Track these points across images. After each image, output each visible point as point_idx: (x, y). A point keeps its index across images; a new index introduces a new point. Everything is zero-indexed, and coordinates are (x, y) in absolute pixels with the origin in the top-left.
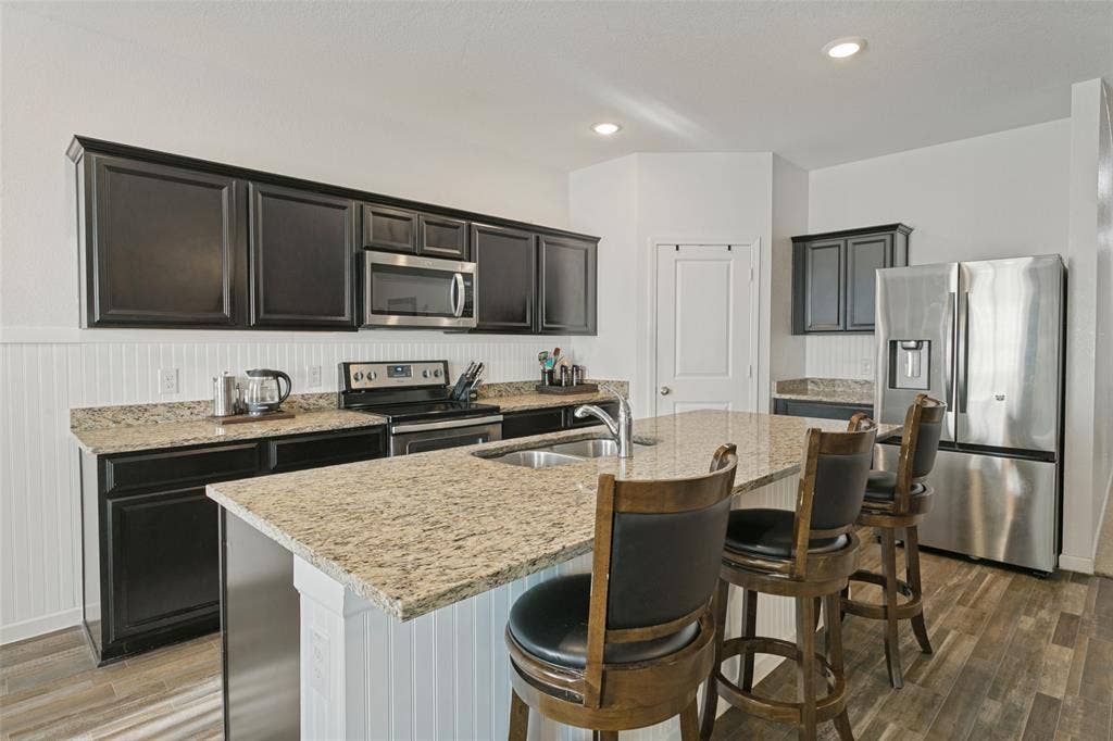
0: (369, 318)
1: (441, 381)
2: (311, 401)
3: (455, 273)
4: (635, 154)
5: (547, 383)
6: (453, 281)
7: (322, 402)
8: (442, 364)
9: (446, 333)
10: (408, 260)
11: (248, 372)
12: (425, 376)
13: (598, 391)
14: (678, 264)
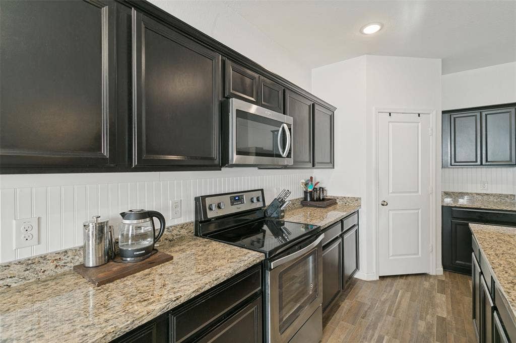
0: (234, 158)
1: (260, 205)
2: (175, 232)
3: (283, 123)
4: (365, 55)
5: (309, 199)
6: (281, 130)
7: (183, 232)
8: (260, 191)
9: (259, 168)
10: (257, 109)
11: (123, 215)
12: (252, 202)
13: (337, 203)
14: (390, 124)
